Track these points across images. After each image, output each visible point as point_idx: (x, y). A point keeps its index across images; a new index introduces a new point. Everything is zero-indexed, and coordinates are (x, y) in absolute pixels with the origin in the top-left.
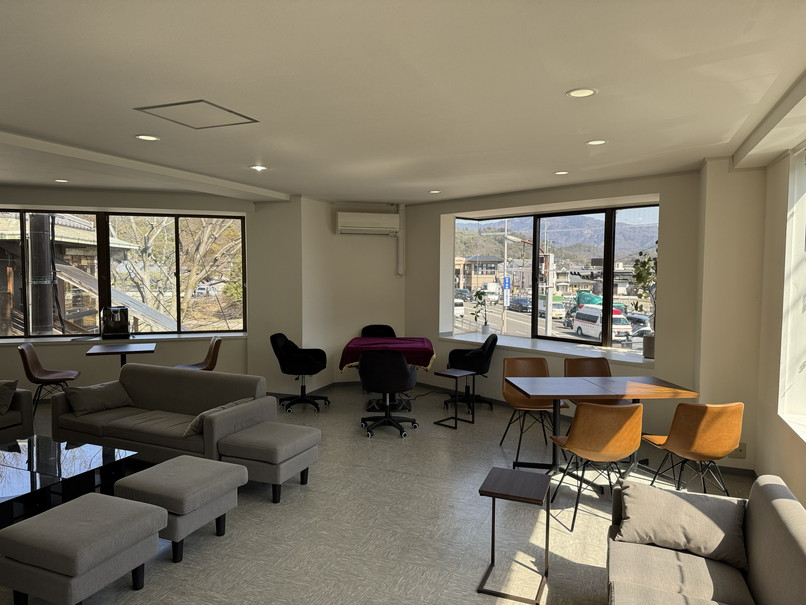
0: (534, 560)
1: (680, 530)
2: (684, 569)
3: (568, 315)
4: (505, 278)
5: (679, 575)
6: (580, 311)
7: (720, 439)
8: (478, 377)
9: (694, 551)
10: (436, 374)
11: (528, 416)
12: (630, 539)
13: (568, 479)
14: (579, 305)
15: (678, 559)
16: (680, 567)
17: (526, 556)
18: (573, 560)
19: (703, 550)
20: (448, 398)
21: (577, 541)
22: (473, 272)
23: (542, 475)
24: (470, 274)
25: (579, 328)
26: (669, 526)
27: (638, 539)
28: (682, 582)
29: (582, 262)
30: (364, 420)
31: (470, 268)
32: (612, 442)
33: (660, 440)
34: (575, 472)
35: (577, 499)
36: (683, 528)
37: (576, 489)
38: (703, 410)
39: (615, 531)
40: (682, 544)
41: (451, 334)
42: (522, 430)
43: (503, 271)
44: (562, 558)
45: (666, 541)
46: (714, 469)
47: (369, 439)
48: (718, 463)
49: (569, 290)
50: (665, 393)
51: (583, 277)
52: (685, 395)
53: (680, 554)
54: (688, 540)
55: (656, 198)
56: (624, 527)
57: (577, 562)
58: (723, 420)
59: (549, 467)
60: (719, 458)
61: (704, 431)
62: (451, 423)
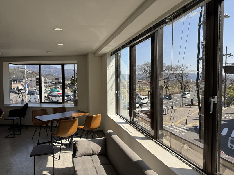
0: (49, 172)
1: (91, 149)
2: (93, 160)
3: (48, 96)
4: (26, 84)
5: (92, 162)
6: (52, 94)
7: (96, 124)
8: (22, 118)
9: (95, 154)
10: (5, 119)
11: (41, 128)
12: (79, 156)
13: (57, 144)
14: (51, 92)
15: (91, 157)
16: (92, 159)
17: (46, 172)
18: (61, 168)
19: (97, 153)
20: (9, 127)
21: (61, 162)
22: (13, 83)
23: (48, 145)
24: (12, 83)
25: (51, 99)
26: (88, 149)
27: (81, 155)
28: (93, 163)
29: (51, 79)
31: (11, 81)
32: (70, 130)
33: (82, 127)
34: (59, 142)
35: (60, 149)
36: (92, 149)
37: (60, 147)
38: (92, 117)
39: (74, 155)
40: (92, 153)
41: (9, 104)
42: (40, 133)
43: (24, 82)
44: (58, 168)
45: (88, 154)
46: (95, 132)
48: (96, 130)
49: (48, 88)
50: (82, 114)
51: (53, 84)
52: (87, 114)
53: (91, 156)
54: (93, 152)
55: (76, 62)
56: (77, 153)
57: (62, 168)
58: (97, 119)
59: (50, 142)
60: (96, 129)
61: (93, 122)
62: (12, 136)
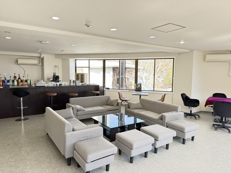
30: (213, 125)
47: (216, 131)
